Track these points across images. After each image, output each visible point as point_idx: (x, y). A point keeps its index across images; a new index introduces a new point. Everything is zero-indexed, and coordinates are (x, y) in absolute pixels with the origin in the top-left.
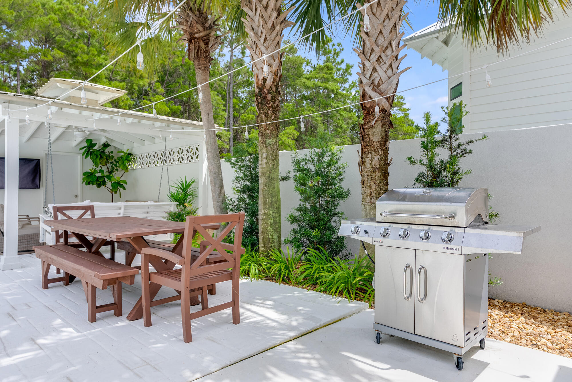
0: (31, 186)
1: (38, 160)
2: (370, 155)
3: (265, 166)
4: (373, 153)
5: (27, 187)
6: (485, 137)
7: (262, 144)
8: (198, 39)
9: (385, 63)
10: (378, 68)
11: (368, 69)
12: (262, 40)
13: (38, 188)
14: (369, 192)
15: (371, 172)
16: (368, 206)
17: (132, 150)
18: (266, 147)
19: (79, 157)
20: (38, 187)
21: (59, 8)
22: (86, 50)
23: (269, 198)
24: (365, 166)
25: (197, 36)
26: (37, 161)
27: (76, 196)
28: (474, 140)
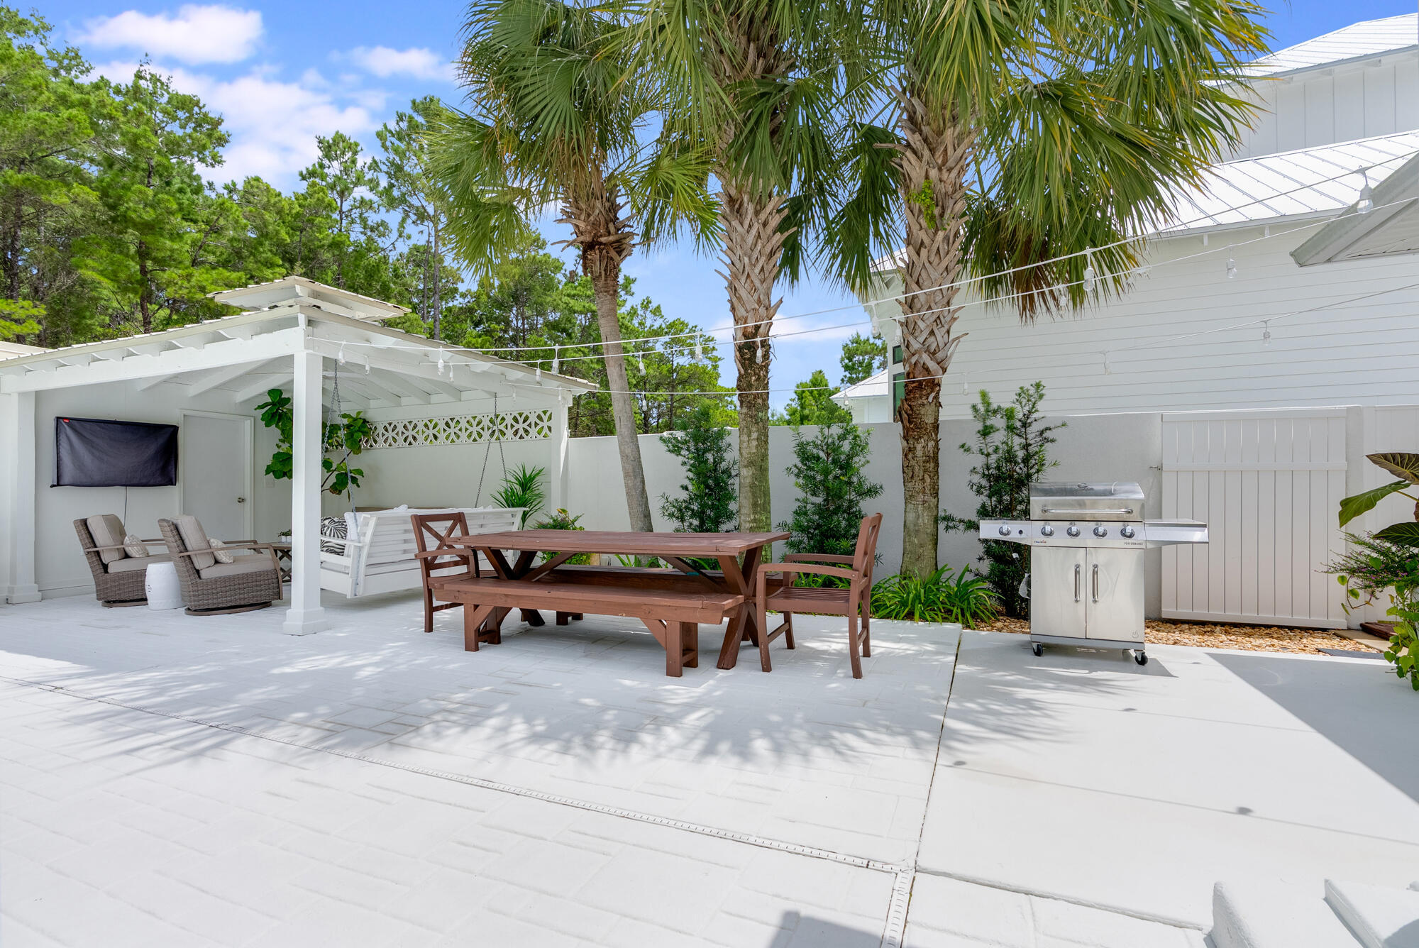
0: (159, 479)
1: (174, 429)
2: (922, 440)
3: (755, 451)
4: (926, 437)
5: (152, 482)
6: (1064, 425)
7: (749, 419)
8: (605, 244)
9: (943, 326)
10: (936, 331)
11: (922, 331)
12: (757, 270)
13: (172, 484)
14: (921, 487)
15: (924, 462)
16: (920, 506)
17: (365, 412)
18: (757, 423)
19: (248, 425)
20: (171, 481)
21: (81, 98)
22: (150, 198)
23: (760, 497)
24: (914, 454)
25: (603, 239)
26: (172, 429)
27: (241, 500)
28: (1052, 426)
